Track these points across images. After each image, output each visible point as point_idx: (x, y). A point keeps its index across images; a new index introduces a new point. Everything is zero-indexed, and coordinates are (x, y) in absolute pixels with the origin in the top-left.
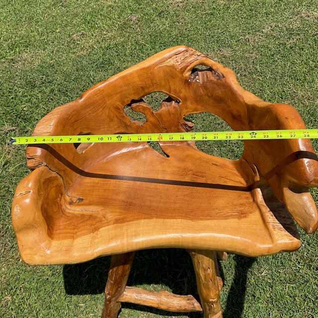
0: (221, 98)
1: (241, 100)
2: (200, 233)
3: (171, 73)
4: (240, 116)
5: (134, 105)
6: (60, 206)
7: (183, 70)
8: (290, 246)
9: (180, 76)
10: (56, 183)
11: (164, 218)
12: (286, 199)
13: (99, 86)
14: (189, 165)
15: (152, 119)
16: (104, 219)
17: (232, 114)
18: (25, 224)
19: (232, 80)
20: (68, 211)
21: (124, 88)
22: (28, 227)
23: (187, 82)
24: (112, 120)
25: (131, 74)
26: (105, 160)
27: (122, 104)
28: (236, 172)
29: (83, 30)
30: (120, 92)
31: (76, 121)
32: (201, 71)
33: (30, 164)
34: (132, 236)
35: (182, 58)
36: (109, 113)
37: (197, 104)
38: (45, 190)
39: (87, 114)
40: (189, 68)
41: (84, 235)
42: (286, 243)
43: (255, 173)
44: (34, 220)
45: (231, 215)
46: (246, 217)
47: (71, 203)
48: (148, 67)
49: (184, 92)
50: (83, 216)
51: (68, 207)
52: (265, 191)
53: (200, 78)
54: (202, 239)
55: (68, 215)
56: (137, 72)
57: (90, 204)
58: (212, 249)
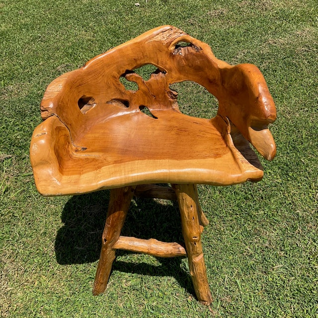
0: (199, 67)
1: (216, 66)
2: (183, 168)
3: (159, 47)
4: (215, 79)
5: (128, 75)
6: (68, 152)
7: (168, 45)
8: (255, 174)
9: (166, 49)
10: (64, 132)
11: (154, 159)
12: (251, 135)
13: (100, 57)
14: (174, 123)
15: (143, 87)
16: (105, 161)
17: (208, 79)
18: (41, 160)
19: (208, 51)
20: (75, 156)
21: (120, 59)
22: (44, 163)
23: (171, 55)
24: (109, 87)
25: (126, 47)
26: (104, 122)
27: (118, 73)
28: (213, 127)
29: (66, 62)
30: (116, 63)
31: (80, 85)
32: (183, 47)
33: (44, 115)
34: (128, 171)
35: (168, 35)
36: (107, 81)
37: (180, 74)
38: (56, 135)
39: (89, 80)
40: (173, 43)
41: (89, 172)
42: (252, 172)
43: (227, 123)
44: (48, 156)
45: (209, 156)
46: (220, 157)
47: (77, 151)
48: (140, 42)
49: (169, 64)
50: (87, 159)
51: (75, 153)
52: (236, 138)
53: (182, 52)
54: (185, 173)
55: (74, 159)
56: (131, 46)
57: (92, 151)
58: (193, 182)
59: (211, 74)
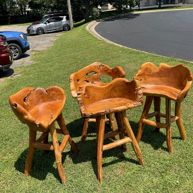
0: (106, 70)
3: (95, 67)
5: (88, 74)
7: (98, 66)
15: (92, 77)
19: (108, 67)
22: (73, 90)
23: (99, 69)
24: (84, 77)
27: (85, 74)
30: (85, 71)
31: (77, 76)
37: (101, 73)
59: (109, 71)
